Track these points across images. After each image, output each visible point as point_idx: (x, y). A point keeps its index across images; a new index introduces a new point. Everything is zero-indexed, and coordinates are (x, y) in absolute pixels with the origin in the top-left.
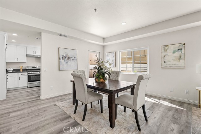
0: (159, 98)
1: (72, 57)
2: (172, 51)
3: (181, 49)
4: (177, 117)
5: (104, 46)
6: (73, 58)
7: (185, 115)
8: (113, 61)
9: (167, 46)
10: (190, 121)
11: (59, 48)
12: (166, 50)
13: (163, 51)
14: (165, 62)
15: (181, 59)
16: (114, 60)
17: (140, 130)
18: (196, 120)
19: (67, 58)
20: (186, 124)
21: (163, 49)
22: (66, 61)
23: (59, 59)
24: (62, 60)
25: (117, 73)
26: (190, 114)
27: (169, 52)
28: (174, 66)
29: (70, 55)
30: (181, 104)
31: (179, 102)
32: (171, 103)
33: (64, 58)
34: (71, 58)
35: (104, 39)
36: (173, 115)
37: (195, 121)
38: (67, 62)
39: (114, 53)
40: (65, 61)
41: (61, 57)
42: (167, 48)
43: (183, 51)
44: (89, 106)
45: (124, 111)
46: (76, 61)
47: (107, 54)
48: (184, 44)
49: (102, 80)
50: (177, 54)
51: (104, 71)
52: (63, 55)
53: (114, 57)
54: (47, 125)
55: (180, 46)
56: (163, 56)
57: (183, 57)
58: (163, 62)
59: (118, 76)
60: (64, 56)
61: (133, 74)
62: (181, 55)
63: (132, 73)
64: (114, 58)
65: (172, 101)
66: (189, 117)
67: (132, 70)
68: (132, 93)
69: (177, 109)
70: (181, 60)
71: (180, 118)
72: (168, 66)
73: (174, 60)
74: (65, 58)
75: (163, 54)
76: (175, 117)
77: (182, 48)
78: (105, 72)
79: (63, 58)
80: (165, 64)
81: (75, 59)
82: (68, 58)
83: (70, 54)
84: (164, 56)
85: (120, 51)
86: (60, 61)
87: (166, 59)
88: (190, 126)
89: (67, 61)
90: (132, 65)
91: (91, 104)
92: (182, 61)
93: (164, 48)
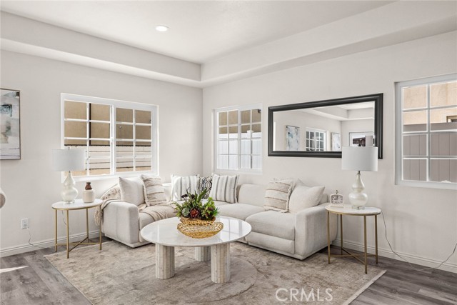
3: (10, 106)
4: (39, 293)
7: (49, 279)
10: (69, 286)
15: (10, 135)
18: (76, 276)
20: (69, 295)
26: (56, 272)
30: (18, 260)
36: (27, 293)
37: (76, 279)
43: (15, 111)
48: (18, 94)
55: (6, 95)
57: (14, 129)
62: (8, 122)
66: (59, 277)
70: (10, 138)
71: (47, 290)
76: (37, 295)
77: (13, 104)
88: (76, 293)
92: (12, 140)
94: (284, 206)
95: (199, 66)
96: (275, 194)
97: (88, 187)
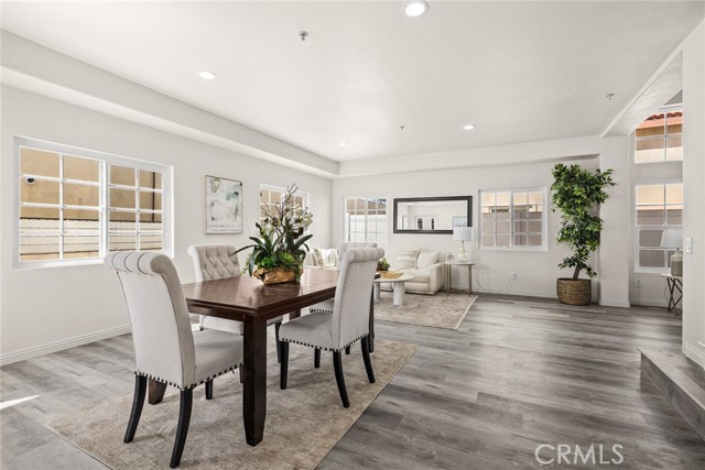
2: (225, 195)
3: (237, 193)
9: (217, 179)
12: (215, 190)
13: (209, 190)
14: (213, 219)
15: (237, 215)
21: (209, 185)
27: (221, 196)
28: (228, 230)
42: (216, 183)
48: (241, 184)
54: (440, 437)
55: (236, 185)
56: (209, 203)
57: (239, 211)
58: (209, 219)
62: (236, 206)
70: (238, 219)
72: (219, 230)
73: (227, 216)
75: (210, 198)
77: (239, 192)
80: (214, 223)
84: (212, 204)
87: (216, 211)
93: (212, 182)
94: (414, 265)
95: (338, 163)
96: (407, 258)
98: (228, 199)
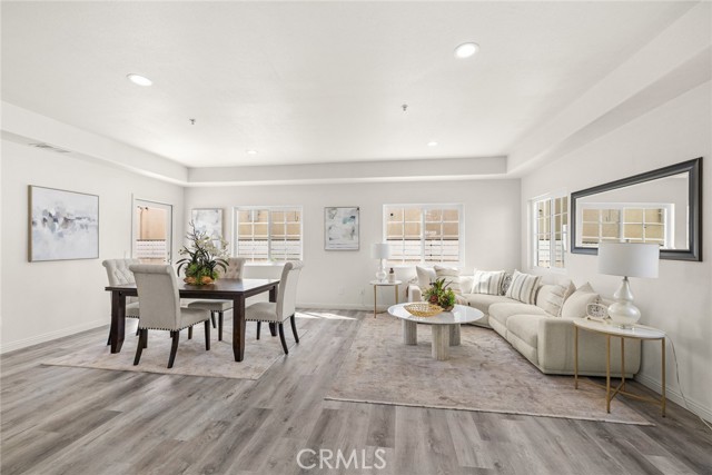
0: (320, 310)
1: (79, 219)
2: (341, 219)
3: (353, 217)
4: (342, 329)
5: (185, 189)
6: (84, 221)
7: (353, 325)
8: (215, 232)
9: (335, 208)
10: (357, 330)
11: (30, 187)
12: (332, 217)
13: (327, 218)
14: (330, 239)
15: (354, 235)
16: (220, 231)
17: (286, 352)
18: (365, 328)
19: (61, 220)
20: (351, 334)
21: (327, 214)
22: (57, 231)
23: (31, 223)
24: (39, 228)
25: (238, 263)
26: (360, 323)
27: (338, 221)
28: (344, 247)
29: (72, 212)
30: (353, 312)
31: (351, 311)
32: (339, 314)
33: (50, 220)
34: (77, 221)
35: (189, 170)
37: (363, 329)
38: (61, 235)
39: (220, 211)
40: (53, 229)
41: (38, 218)
42: (334, 212)
43: (357, 219)
44: (184, 333)
45: (255, 336)
46: (95, 231)
47: (195, 212)
48: (358, 209)
49: (205, 279)
50: (349, 225)
51: (212, 258)
52: (45, 212)
53: (220, 223)
55: (353, 210)
56: (327, 228)
57: (356, 231)
58: (327, 239)
59: (238, 270)
60: (50, 215)
61: (271, 264)
62: (353, 228)
63: (268, 263)
64: (219, 225)
65: (341, 311)
66: (359, 326)
67: (267, 257)
68: (273, 298)
69: (345, 321)
70: (354, 237)
71: (346, 329)
72: (335, 247)
73: (344, 236)
74: (55, 220)
75: (328, 224)
76: (340, 329)
77: (356, 216)
78: (214, 262)
79: (45, 220)
80: (332, 242)
81: (91, 223)
82: (66, 220)
83: (72, 207)
84: (330, 228)
85: (236, 209)
86: (34, 229)
87: (333, 233)
88: (355, 334)
89: (61, 230)
90: (267, 242)
91: (190, 329)
93: (330, 212)
96: (551, 297)
97: (392, 271)
98: (344, 223)
